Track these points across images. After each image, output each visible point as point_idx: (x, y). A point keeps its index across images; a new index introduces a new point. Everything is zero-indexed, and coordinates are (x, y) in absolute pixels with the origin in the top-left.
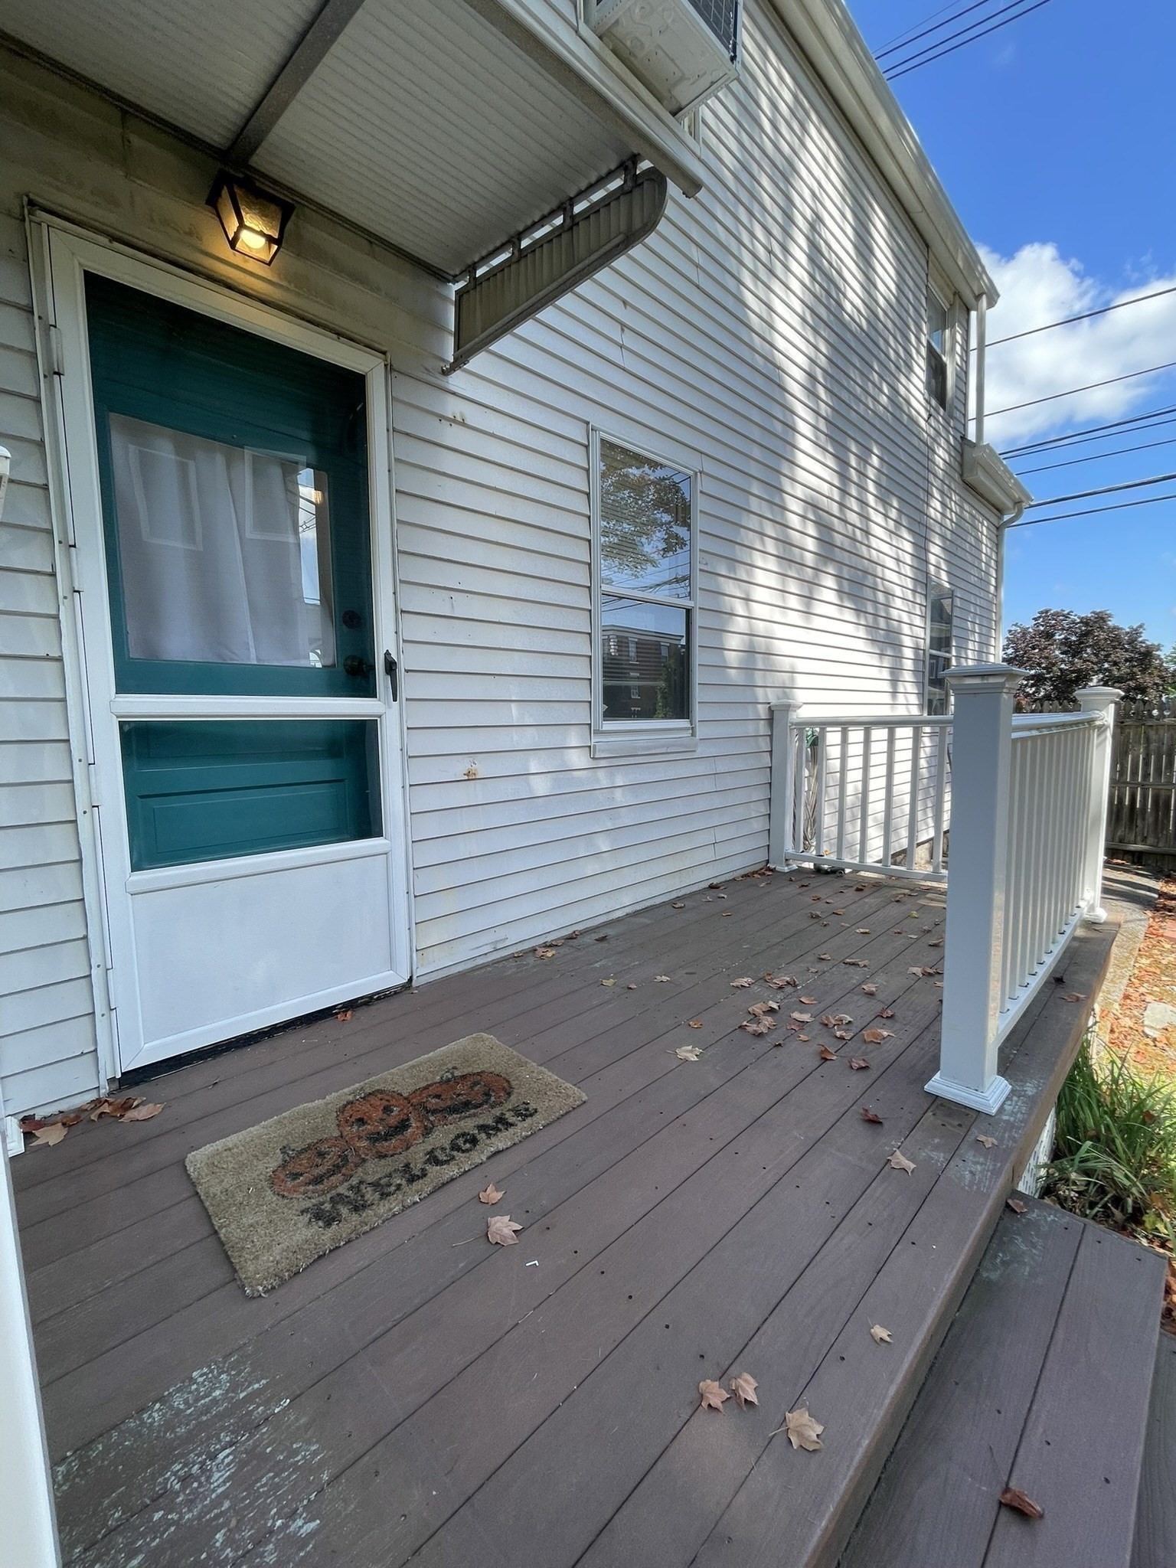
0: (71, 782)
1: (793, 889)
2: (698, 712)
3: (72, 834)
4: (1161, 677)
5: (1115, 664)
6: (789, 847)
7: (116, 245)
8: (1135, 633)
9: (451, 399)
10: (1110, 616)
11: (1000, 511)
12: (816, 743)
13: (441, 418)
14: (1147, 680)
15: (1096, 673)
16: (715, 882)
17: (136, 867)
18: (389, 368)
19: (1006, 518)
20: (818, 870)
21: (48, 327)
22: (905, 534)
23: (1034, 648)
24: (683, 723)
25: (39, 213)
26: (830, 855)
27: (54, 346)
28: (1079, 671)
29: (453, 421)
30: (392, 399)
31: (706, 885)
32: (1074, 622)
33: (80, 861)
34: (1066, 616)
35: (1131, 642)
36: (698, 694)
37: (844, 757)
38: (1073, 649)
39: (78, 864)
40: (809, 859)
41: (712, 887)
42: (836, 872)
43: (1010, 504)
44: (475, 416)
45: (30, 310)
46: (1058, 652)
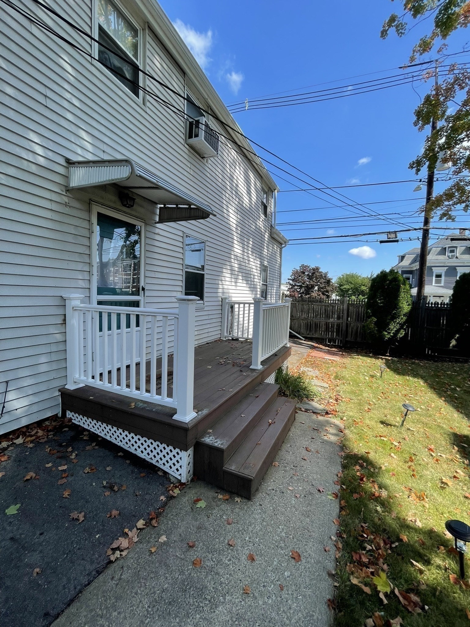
1: (227, 343)
2: (205, 299)
4: (333, 288)
5: (321, 283)
6: (226, 334)
7: (103, 206)
8: (326, 274)
9: (157, 229)
10: (320, 268)
11: (281, 244)
12: (232, 307)
13: (155, 233)
14: (329, 288)
15: (316, 286)
16: (208, 342)
17: (99, 331)
18: (145, 224)
19: (283, 246)
20: (233, 339)
21: (91, 224)
23: (299, 276)
24: (202, 302)
25: (92, 202)
26: (235, 335)
27: (93, 227)
28: (311, 285)
29: (157, 234)
30: (146, 231)
31: (206, 343)
32: (310, 269)
34: (309, 267)
35: (325, 277)
36: (205, 295)
37: (239, 311)
38: (310, 278)
40: (230, 337)
41: (207, 343)
42: (237, 340)
43: (283, 243)
44: (161, 232)
45: (90, 221)
46: (306, 278)
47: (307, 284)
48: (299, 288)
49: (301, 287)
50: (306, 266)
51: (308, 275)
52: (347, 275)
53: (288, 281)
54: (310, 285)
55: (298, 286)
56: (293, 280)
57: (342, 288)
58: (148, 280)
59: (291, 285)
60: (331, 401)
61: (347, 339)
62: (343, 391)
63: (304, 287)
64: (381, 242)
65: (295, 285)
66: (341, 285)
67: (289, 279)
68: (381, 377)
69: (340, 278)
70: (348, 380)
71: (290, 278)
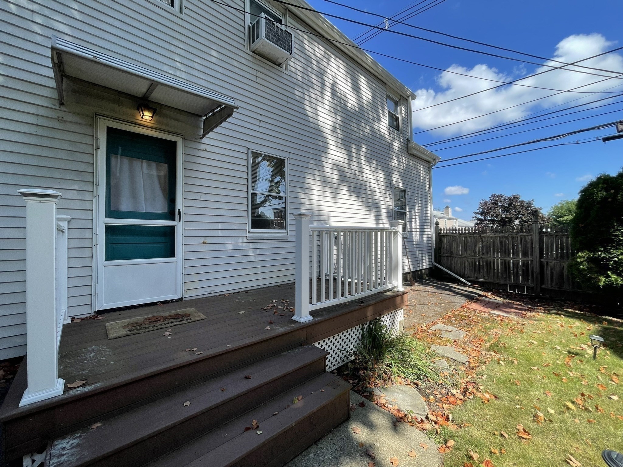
0: (92, 238)
2: (289, 227)
3: (91, 251)
5: (524, 215)
8: (530, 203)
9: (202, 145)
10: (520, 196)
11: (429, 162)
13: (199, 150)
15: (516, 219)
17: (106, 260)
18: (184, 139)
21: (97, 139)
22: (380, 172)
23: (490, 209)
24: (283, 231)
25: (97, 116)
27: (98, 143)
28: (509, 218)
29: (203, 150)
30: (184, 146)
32: (505, 199)
33: (92, 257)
34: (503, 197)
35: (529, 207)
36: (289, 222)
39: (91, 258)
43: (431, 160)
44: (209, 148)
45: (93, 136)
46: (500, 211)
47: (501, 217)
48: (491, 224)
49: (493, 221)
50: (498, 196)
51: (503, 206)
52: (567, 203)
53: (474, 215)
54: (507, 218)
55: (489, 220)
56: (481, 214)
57: (561, 219)
58: (188, 203)
59: (478, 219)
60: (454, 391)
61: (543, 286)
62: (490, 376)
63: (497, 221)
64: (606, 139)
65: (485, 220)
66: (559, 217)
67: (475, 213)
68: (595, 357)
69: (556, 207)
70: (514, 354)
71: (478, 211)
